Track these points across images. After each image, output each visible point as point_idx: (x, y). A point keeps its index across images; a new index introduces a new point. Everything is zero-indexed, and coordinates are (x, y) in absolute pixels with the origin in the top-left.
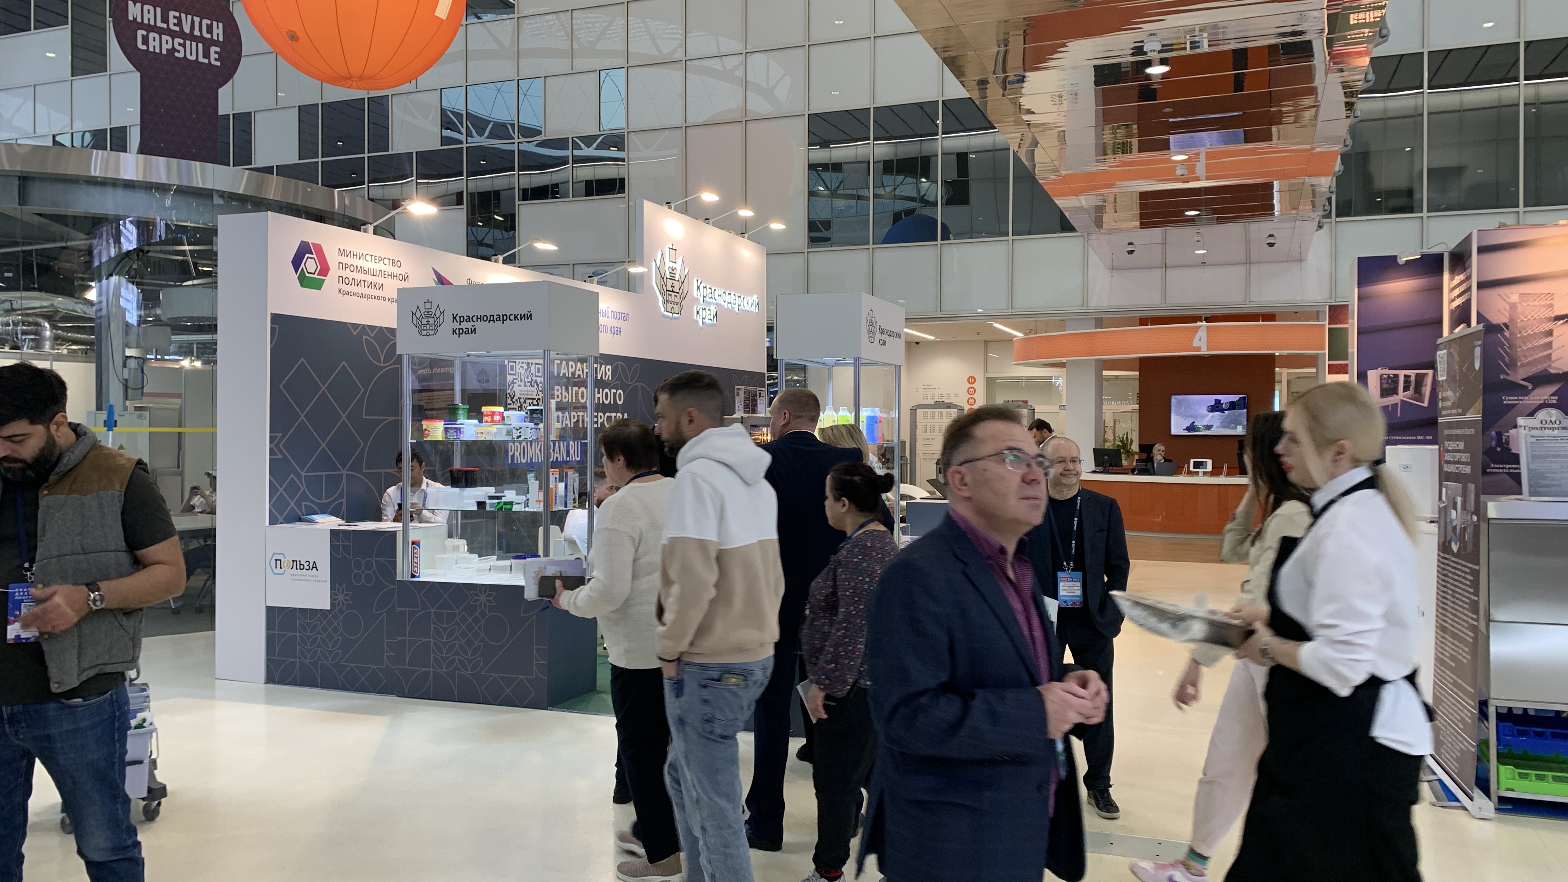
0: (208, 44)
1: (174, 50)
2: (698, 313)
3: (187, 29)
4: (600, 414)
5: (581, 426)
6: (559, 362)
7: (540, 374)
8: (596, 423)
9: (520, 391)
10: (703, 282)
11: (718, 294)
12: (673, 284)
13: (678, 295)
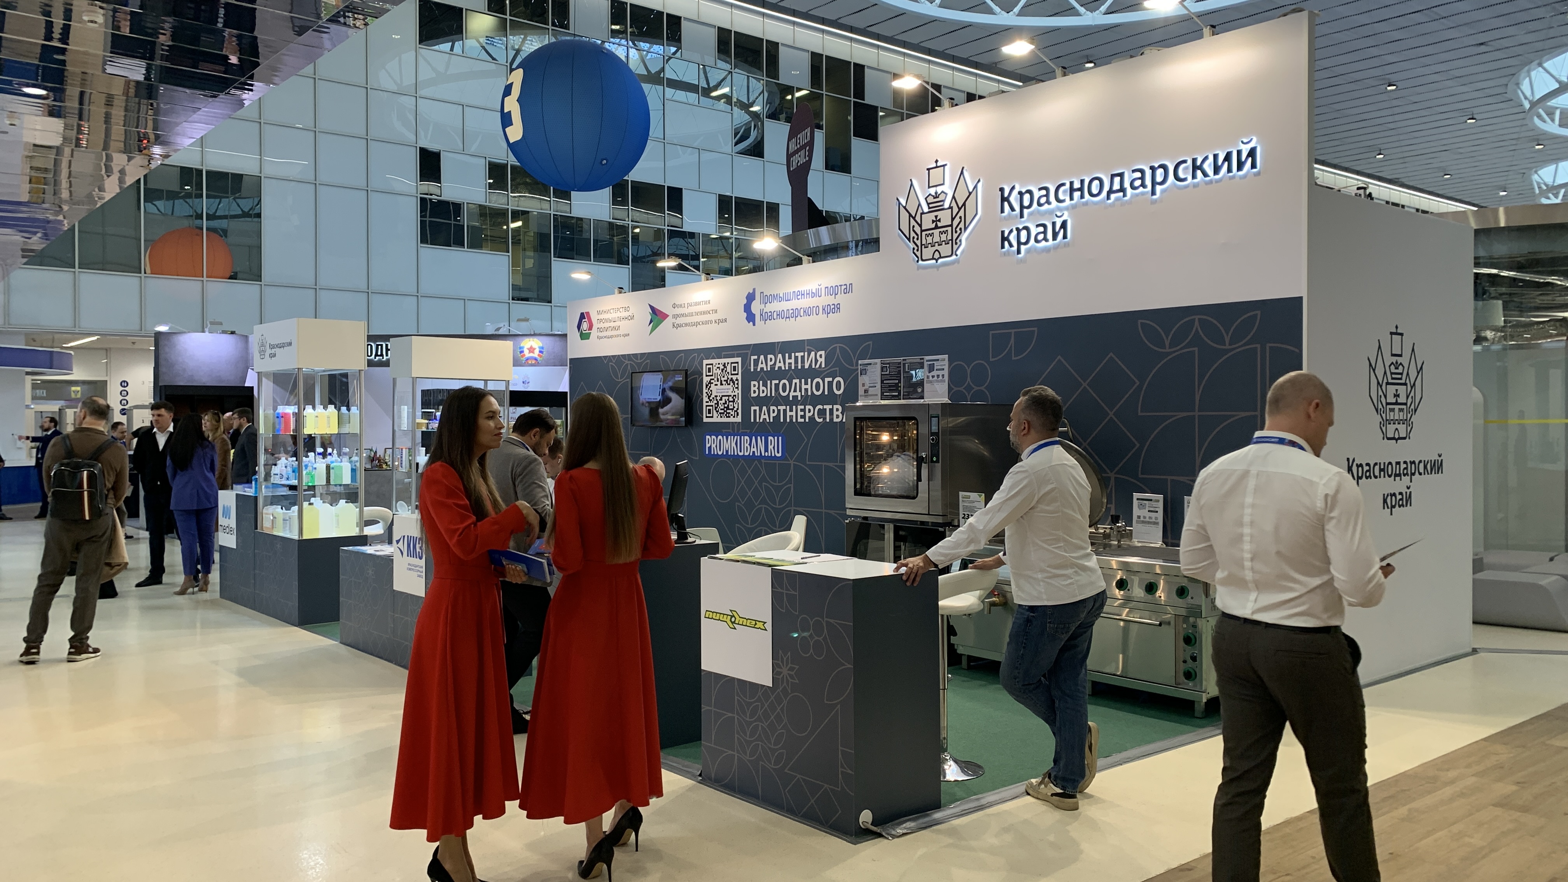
1: (798, 162)
3: (801, 144)
4: (808, 407)
5: (782, 421)
6: (756, 357)
7: (736, 372)
8: (803, 417)
9: (716, 390)
10: (1021, 186)
11: (1072, 190)
12: (936, 217)
13: (949, 229)
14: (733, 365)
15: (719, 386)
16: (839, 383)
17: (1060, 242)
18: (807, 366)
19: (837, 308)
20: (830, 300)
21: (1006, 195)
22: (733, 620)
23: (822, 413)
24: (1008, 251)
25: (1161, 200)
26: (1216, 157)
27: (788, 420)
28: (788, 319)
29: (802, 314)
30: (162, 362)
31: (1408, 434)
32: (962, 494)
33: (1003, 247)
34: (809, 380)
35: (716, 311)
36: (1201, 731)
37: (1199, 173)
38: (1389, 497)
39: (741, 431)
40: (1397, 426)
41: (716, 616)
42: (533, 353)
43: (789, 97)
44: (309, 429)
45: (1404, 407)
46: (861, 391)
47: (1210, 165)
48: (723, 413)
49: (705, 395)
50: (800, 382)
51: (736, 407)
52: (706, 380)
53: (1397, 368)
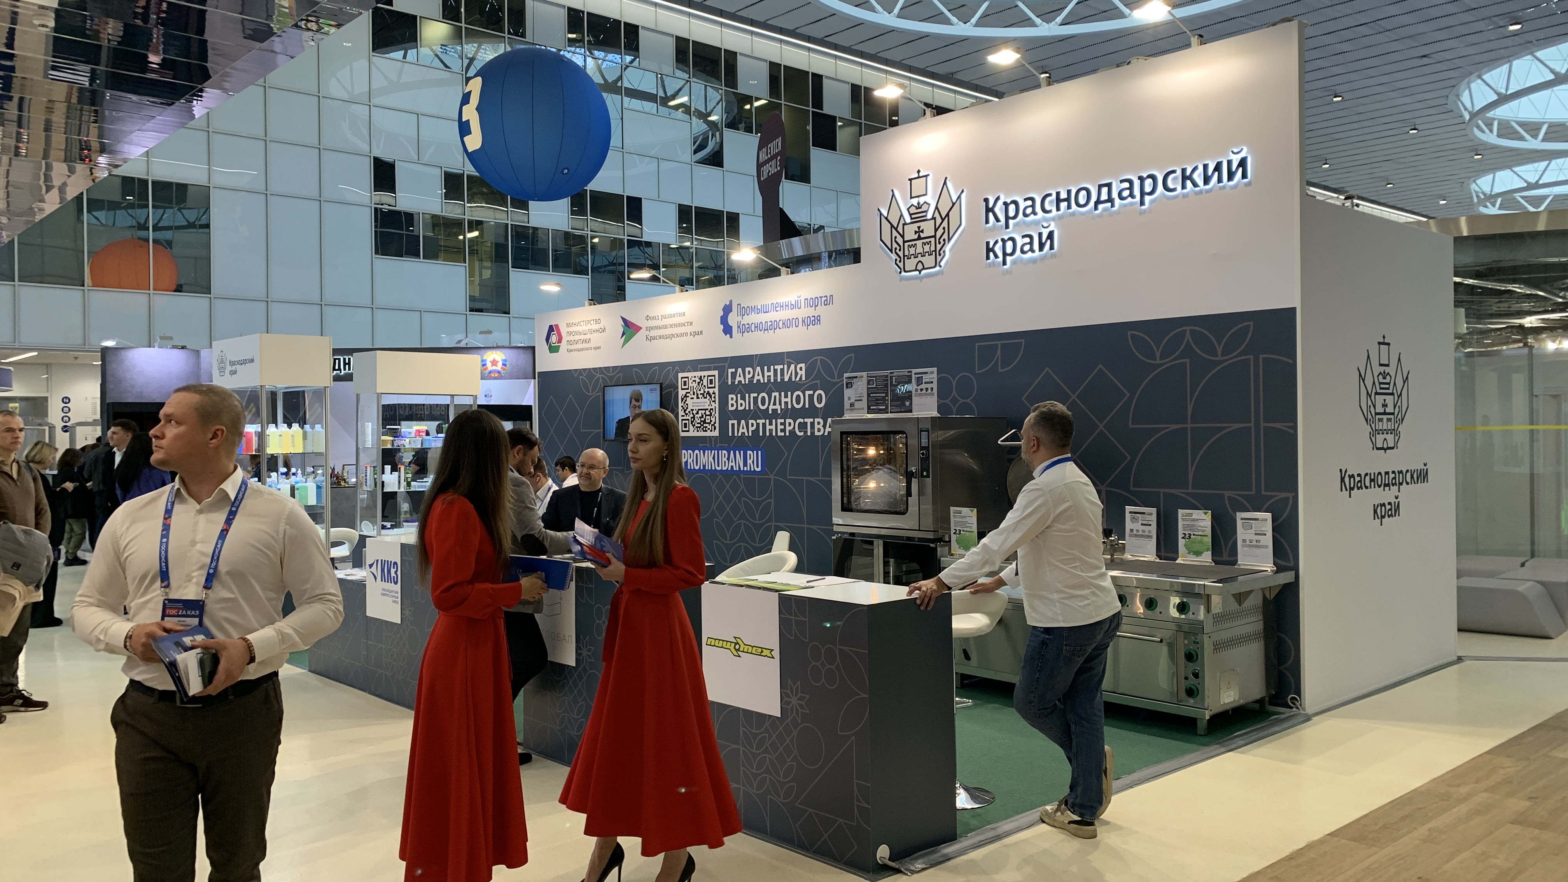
3: (772, 153)
4: (788, 421)
5: (761, 434)
6: (733, 370)
7: (713, 386)
8: (783, 430)
9: (693, 403)
10: (1006, 196)
11: (1059, 200)
12: (919, 227)
13: (933, 240)
14: (709, 378)
15: (695, 400)
16: (820, 396)
17: (1047, 252)
18: (786, 379)
19: (816, 320)
20: (810, 312)
21: (991, 205)
22: (737, 647)
23: (803, 426)
24: (993, 262)
25: (1150, 210)
26: (1205, 167)
27: (768, 434)
28: (766, 331)
29: (781, 326)
30: (109, 378)
31: (1396, 443)
32: (952, 509)
33: (988, 258)
34: (789, 393)
35: (691, 323)
36: (1207, 749)
37: (1189, 183)
38: (1379, 508)
39: (719, 445)
40: (1385, 436)
41: (718, 643)
42: (496, 365)
43: (748, 107)
44: (272, 449)
45: (1392, 417)
46: (847, 405)
47: (1199, 175)
48: (700, 427)
49: (680, 408)
50: (780, 395)
51: (714, 421)
52: (681, 393)
53: (1384, 378)
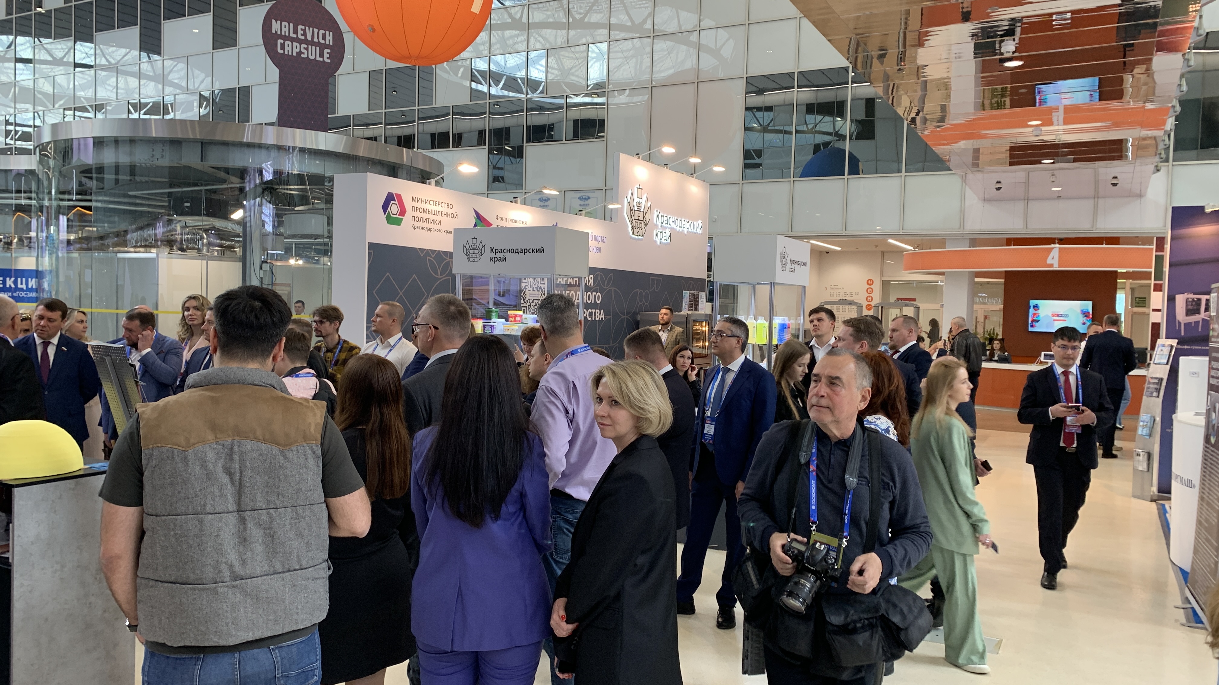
0: (323, 47)
1: (301, 52)
2: (657, 235)
3: (309, 38)
10: (661, 212)
11: (672, 221)
12: (639, 214)
13: (642, 222)
15: (532, 292)
16: (599, 296)
20: (596, 244)
